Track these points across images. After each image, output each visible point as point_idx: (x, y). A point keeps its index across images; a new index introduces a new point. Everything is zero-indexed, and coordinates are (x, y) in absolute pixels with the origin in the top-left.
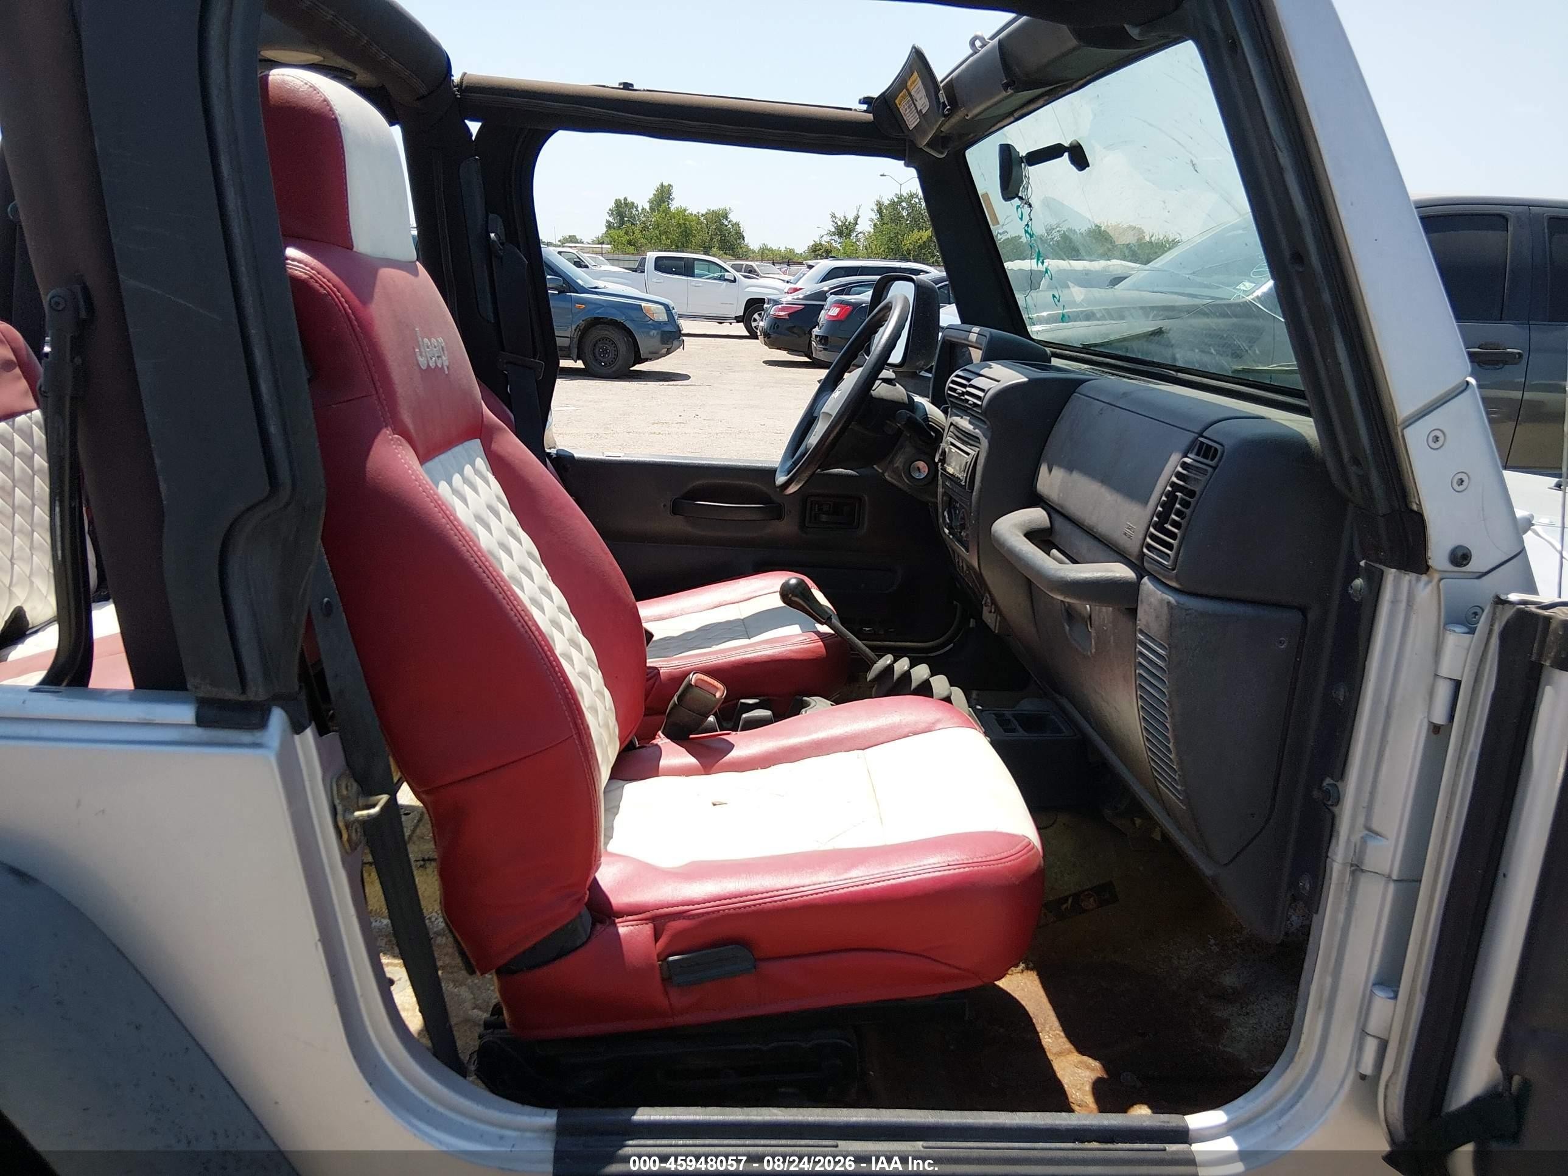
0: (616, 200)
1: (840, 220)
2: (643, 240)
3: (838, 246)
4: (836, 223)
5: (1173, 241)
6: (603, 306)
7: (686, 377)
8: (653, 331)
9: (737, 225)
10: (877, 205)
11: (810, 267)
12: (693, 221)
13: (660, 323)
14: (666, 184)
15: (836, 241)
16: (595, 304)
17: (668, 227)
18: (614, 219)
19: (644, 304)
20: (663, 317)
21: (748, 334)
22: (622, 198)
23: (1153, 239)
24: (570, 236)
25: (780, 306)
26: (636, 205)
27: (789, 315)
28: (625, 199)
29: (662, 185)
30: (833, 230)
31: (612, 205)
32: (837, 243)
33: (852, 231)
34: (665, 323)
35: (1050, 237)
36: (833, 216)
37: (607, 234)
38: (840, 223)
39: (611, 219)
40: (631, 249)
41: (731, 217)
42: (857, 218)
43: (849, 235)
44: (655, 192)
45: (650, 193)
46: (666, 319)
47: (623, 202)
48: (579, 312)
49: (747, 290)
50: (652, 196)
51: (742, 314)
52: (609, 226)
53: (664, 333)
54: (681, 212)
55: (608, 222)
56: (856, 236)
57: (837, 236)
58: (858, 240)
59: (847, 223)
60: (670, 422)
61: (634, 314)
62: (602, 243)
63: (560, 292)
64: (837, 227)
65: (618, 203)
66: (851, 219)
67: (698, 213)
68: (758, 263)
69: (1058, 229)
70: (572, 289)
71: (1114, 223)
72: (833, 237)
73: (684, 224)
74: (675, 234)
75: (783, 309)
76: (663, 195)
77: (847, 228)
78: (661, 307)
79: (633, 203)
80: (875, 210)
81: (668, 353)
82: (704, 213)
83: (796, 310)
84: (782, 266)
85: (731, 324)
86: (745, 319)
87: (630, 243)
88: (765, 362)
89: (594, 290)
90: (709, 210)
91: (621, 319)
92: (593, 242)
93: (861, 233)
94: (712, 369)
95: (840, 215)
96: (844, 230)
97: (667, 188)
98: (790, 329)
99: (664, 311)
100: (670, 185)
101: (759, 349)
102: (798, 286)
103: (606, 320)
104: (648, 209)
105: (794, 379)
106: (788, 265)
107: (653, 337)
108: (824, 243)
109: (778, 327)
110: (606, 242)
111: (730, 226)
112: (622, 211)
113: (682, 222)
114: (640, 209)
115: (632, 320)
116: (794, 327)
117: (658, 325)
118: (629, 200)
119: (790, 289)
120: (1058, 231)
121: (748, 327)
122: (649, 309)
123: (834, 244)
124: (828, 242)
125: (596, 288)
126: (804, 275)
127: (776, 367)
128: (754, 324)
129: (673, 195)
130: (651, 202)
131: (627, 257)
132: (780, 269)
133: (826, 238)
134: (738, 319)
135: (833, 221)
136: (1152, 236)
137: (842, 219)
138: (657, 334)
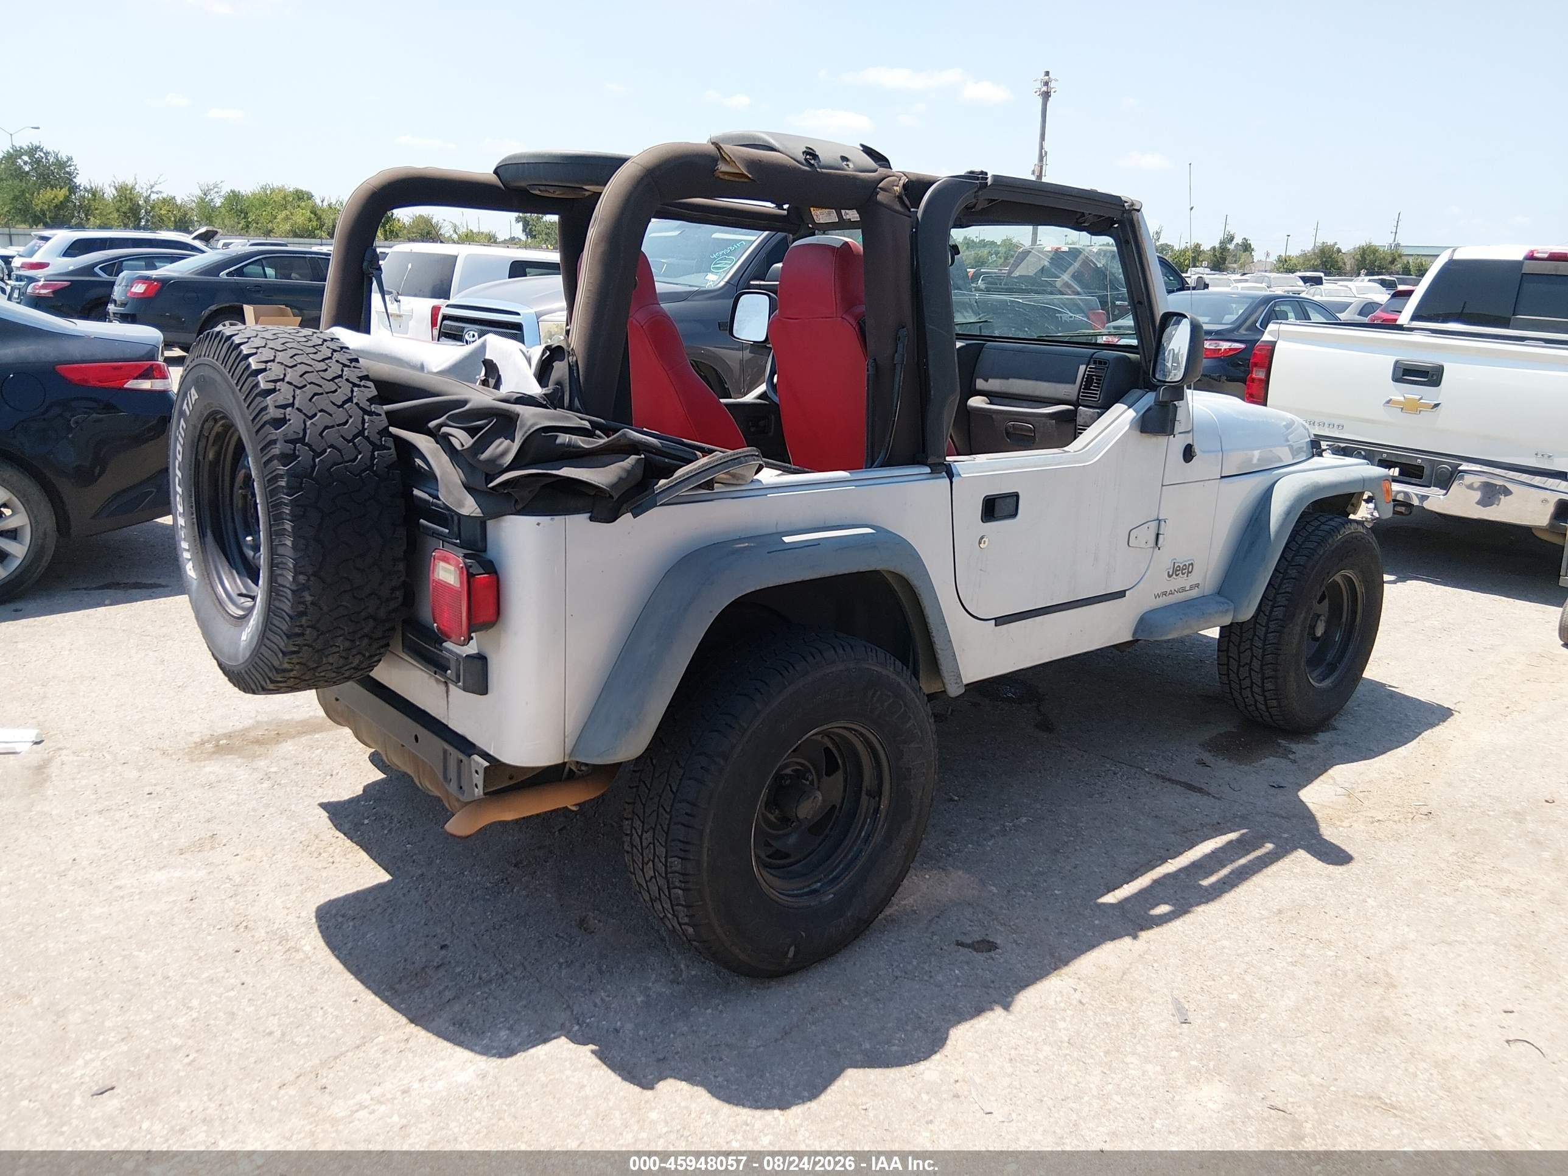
11: (45, 239)
25: (39, 284)
27: (54, 292)
75: (44, 287)
102: (35, 260)
126: (40, 247)
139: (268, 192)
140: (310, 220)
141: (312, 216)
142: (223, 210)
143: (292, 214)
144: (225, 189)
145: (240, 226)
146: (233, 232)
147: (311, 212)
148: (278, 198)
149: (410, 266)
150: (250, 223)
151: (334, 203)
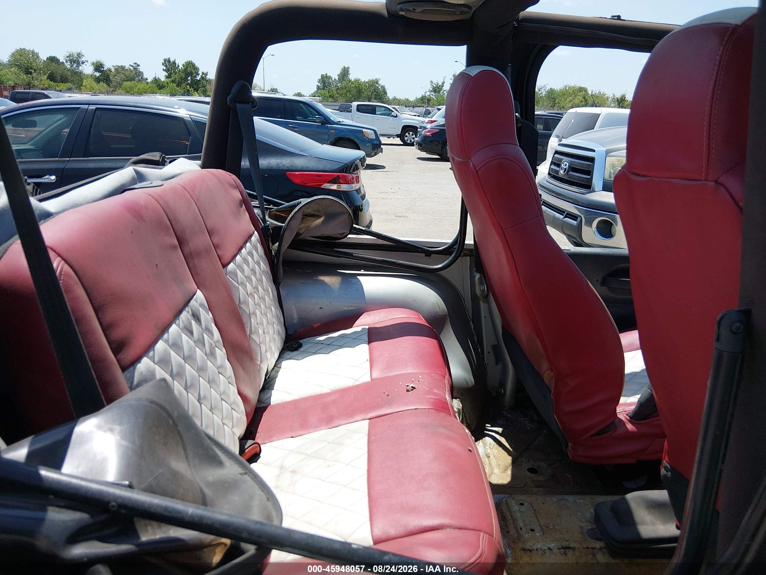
0: (322, 75)
1: (435, 84)
2: (337, 95)
3: (434, 97)
4: (433, 86)
5: (603, 94)
6: (344, 131)
7: (383, 167)
8: (368, 144)
9: (383, 87)
10: (453, 76)
11: (439, 109)
12: (363, 85)
13: (371, 139)
14: (346, 66)
15: (432, 95)
16: (340, 130)
17: (350, 88)
18: (321, 84)
19: (364, 130)
20: (373, 136)
21: (402, 143)
22: (324, 74)
23: (593, 93)
24: (298, 93)
25: (427, 130)
26: (331, 77)
27: (432, 134)
28: (326, 74)
29: (344, 67)
30: (431, 89)
31: (320, 77)
32: (433, 96)
33: (441, 89)
34: (374, 140)
35: (541, 92)
36: (432, 82)
37: (317, 92)
38: (435, 86)
39: (319, 84)
40: (331, 99)
41: (380, 82)
42: (443, 83)
43: (439, 92)
44: (341, 71)
45: (339, 71)
46: (374, 138)
47: (325, 76)
48: (332, 134)
49: (403, 121)
50: (339, 73)
51: (400, 133)
52: (318, 88)
53: (373, 145)
54: (357, 81)
55: (318, 86)
56: (443, 92)
57: (433, 93)
58: (444, 94)
59: (438, 86)
60: (388, 192)
61: (359, 135)
62: (315, 96)
63: (322, 124)
64: (434, 88)
65: (322, 76)
66: (440, 84)
67: (365, 81)
68: (398, 107)
69: (544, 88)
70: (328, 123)
71: (573, 85)
72: (431, 93)
73: (358, 87)
74: (354, 92)
75: (429, 132)
76: (345, 72)
77: (438, 88)
78: (372, 131)
79: (330, 76)
80: (453, 79)
81: (375, 155)
82: (367, 81)
83: (436, 132)
84: (410, 108)
85: (394, 138)
86: (401, 136)
87: (330, 96)
88: (418, 158)
89: (338, 123)
90: (370, 80)
91: (352, 138)
92: (310, 96)
93: (445, 90)
94: (394, 163)
95: (435, 82)
96: (437, 89)
97: (347, 69)
98: (431, 142)
99: (374, 133)
100: (348, 68)
101: (414, 152)
102: (433, 119)
103: (344, 138)
104: (337, 79)
105: (437, 168)
106: (413, 107)
107: (368, 147)
108: (426, 96)
109: (426, 140)
110: (316, 96)
111: (380, 87)
112: (325, 81)
113: (357, 86)
114: (333, 79)
115: (358, 139)
116: (434, 140)
117: (372, 140)
118: (328, 75)
119: (429, 121)
120: (544, 89)
121: (403, 140)
122: (366, 132)
123: (432, 96)
124: (429, 95)
125: (339, 122)
126: (436, 113)
127: (425, 162)
128: (406, 138)
129: (350, 72)
130: (339, 75)
131: (329, 104)
132: (409, 109)
133: (428, 93)
134: (398, 136)
135: (431, 85)
136: (593, 92)
137: (436, 83)
138: (370, 145)
139: (567, 89)
140: (582, 102)
141: (583, 99)
142: (545, 98)
143: (573, 99)
144: (548, 88)
145: (550, 105)
146: (546, 108)
147: (583, 98)
148: (571, 91)
149: (573, 121)
150: (556, 104)
151: (597, 93)
